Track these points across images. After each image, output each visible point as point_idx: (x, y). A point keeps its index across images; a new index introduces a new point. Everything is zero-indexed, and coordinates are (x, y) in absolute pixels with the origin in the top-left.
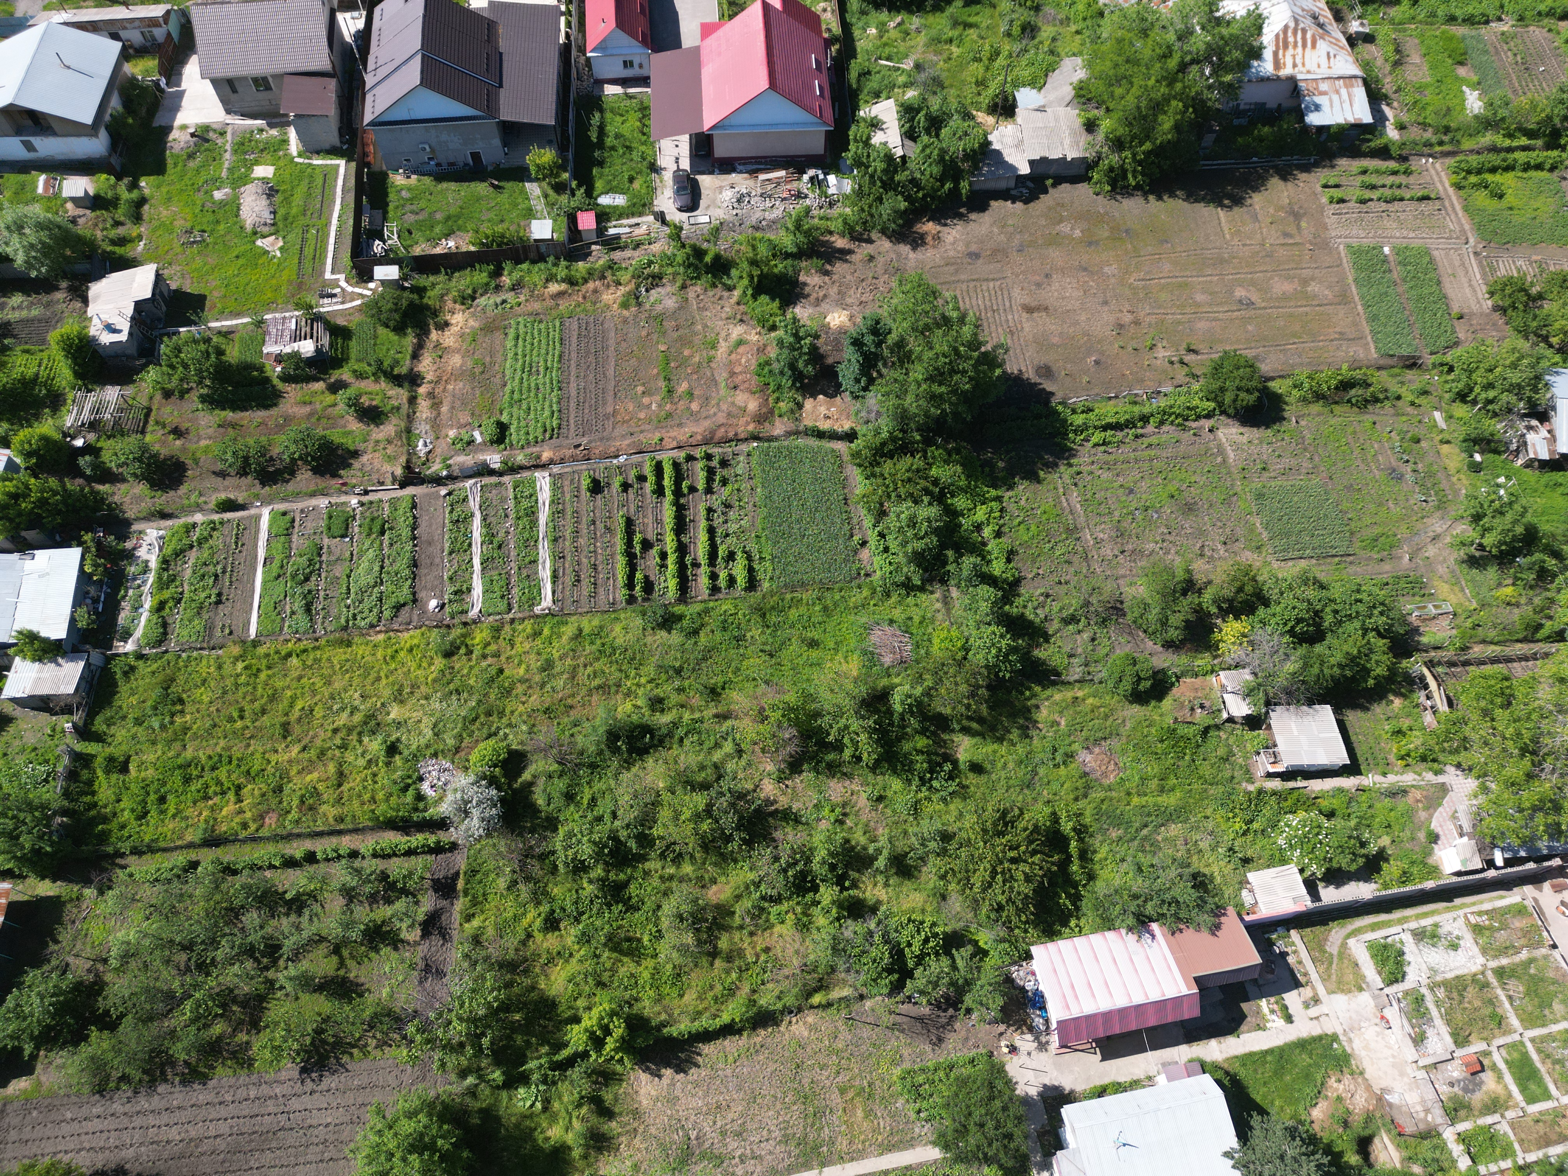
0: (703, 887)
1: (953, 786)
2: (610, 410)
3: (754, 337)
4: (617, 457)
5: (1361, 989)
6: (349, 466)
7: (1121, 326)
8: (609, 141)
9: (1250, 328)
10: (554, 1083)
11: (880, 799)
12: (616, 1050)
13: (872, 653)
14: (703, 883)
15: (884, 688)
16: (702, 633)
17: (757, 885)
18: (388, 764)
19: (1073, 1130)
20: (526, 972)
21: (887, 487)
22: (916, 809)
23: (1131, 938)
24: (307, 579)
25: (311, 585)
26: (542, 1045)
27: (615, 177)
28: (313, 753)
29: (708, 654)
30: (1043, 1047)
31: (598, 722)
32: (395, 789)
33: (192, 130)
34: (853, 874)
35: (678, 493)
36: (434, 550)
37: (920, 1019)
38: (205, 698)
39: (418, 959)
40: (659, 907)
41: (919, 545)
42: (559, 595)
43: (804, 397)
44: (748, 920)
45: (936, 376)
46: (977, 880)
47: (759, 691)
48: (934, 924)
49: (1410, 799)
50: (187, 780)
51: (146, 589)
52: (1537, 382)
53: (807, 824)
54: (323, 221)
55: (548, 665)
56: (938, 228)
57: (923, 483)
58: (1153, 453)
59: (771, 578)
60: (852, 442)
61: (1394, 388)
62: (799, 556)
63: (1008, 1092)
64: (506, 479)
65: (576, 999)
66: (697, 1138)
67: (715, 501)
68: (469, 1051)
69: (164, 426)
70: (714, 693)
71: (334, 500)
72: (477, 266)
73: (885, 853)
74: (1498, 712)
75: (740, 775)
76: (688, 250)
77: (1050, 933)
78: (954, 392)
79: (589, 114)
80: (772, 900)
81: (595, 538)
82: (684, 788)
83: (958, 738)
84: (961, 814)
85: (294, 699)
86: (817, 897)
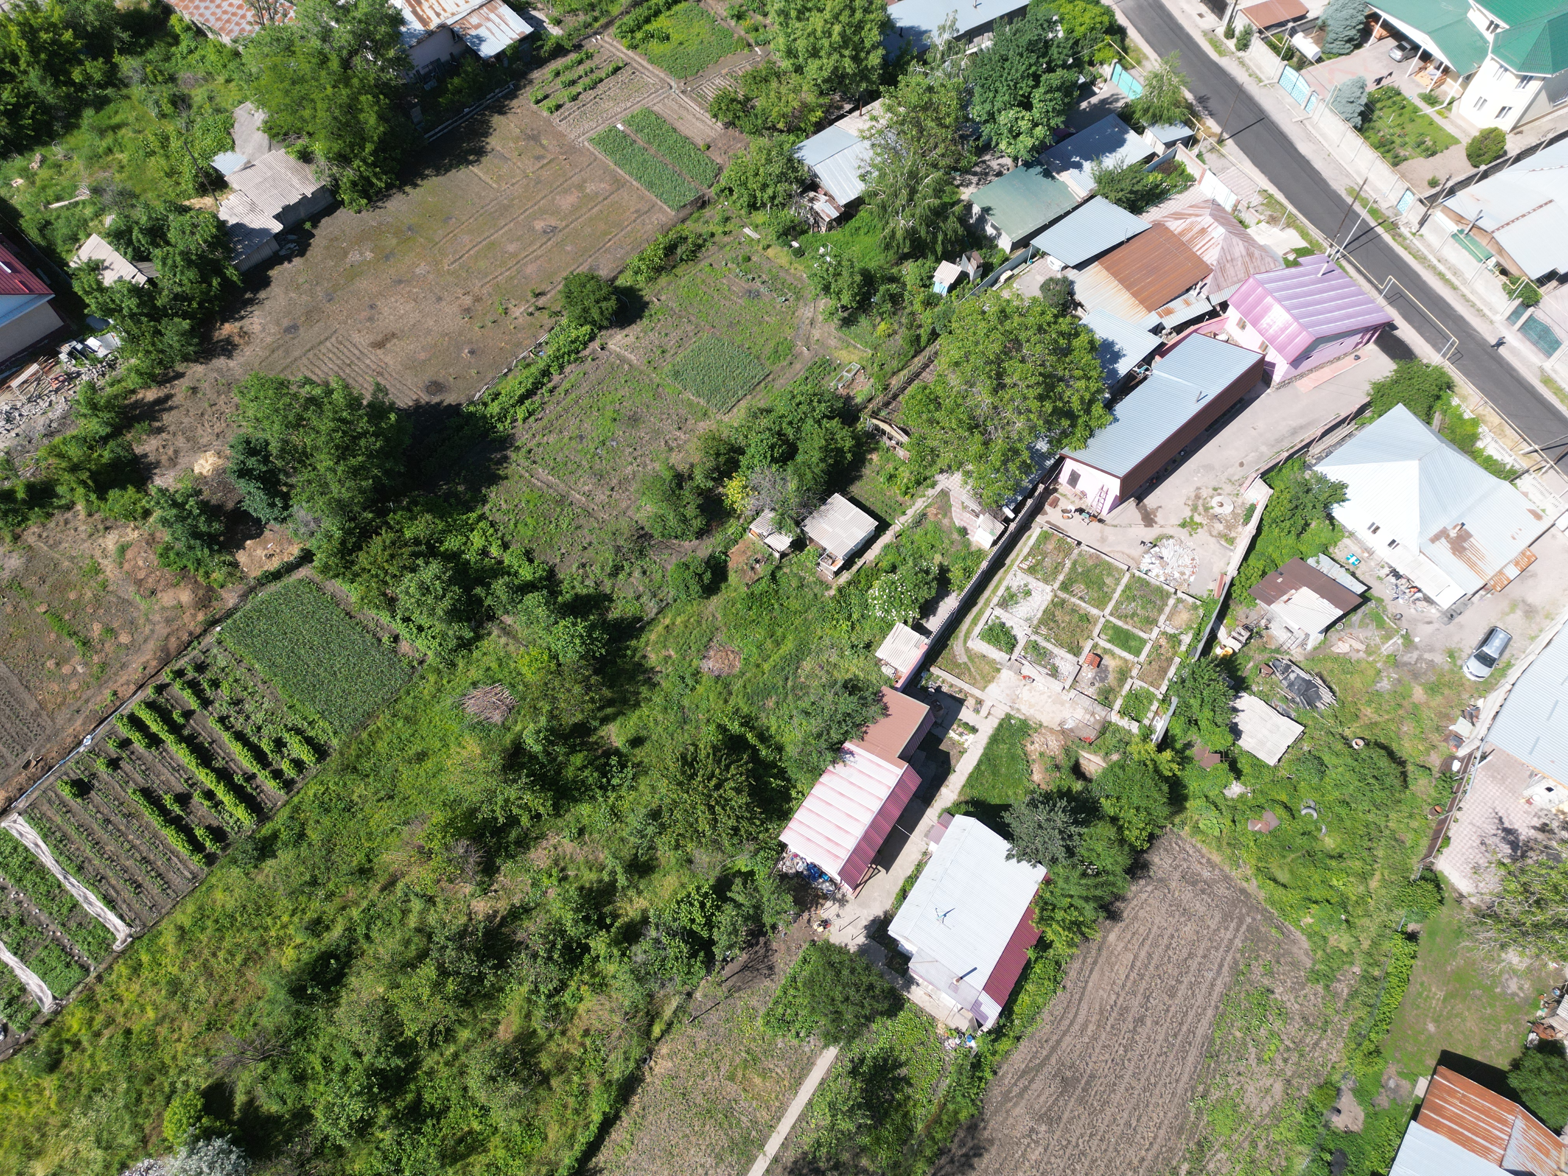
0: (491, 1036)
1: (629, 771)
2: (33, 706)
3: (133, 535)
4: (80, 743)
5: (998, 670)
7: (468, 310)
9: (569, 248)
11: (581, 832)
13: (479, 723)
14: (488, 1034)
15: (513, 742)
16: (308, 832)
17: (536, 991)
19: (907, 939)
21: (377, 576)
22: (616, 814)
23: (839, 767)
29: (329, 845)
30: (843, 901)
31: (270, 993)
34: (607, 909)
35: (174, 729)
37: (745, 968)
40: (465, 1089)
41: (446, 603)
42: (129, 915)
43: (232, 554)
44: (551, 1026)
45: (344, 452)
46: (704, 826)
47: (405, 835)
48: (698, 888)
49: (931, 517)
52: (793, 164)
53: (538, 905)
55: (175, 986)
56: (238, 324)
57: (406, 551)
58: (573, 396)
59: (335, 733)
60: (312, 561)
61: (704, 230)
62: (346, 693)
63: (846, 958)
67: (221, 707)
70: (364, 873)
73: (619, 870)
74: (937, 415)
75: (447, 918)
77: (784, 816)
78: (370, 456)
80: (557, 991)
81: (123, 834)
82: (406, 973)
83: (604, 731)
84: (653, 787)
86: (593, 954)
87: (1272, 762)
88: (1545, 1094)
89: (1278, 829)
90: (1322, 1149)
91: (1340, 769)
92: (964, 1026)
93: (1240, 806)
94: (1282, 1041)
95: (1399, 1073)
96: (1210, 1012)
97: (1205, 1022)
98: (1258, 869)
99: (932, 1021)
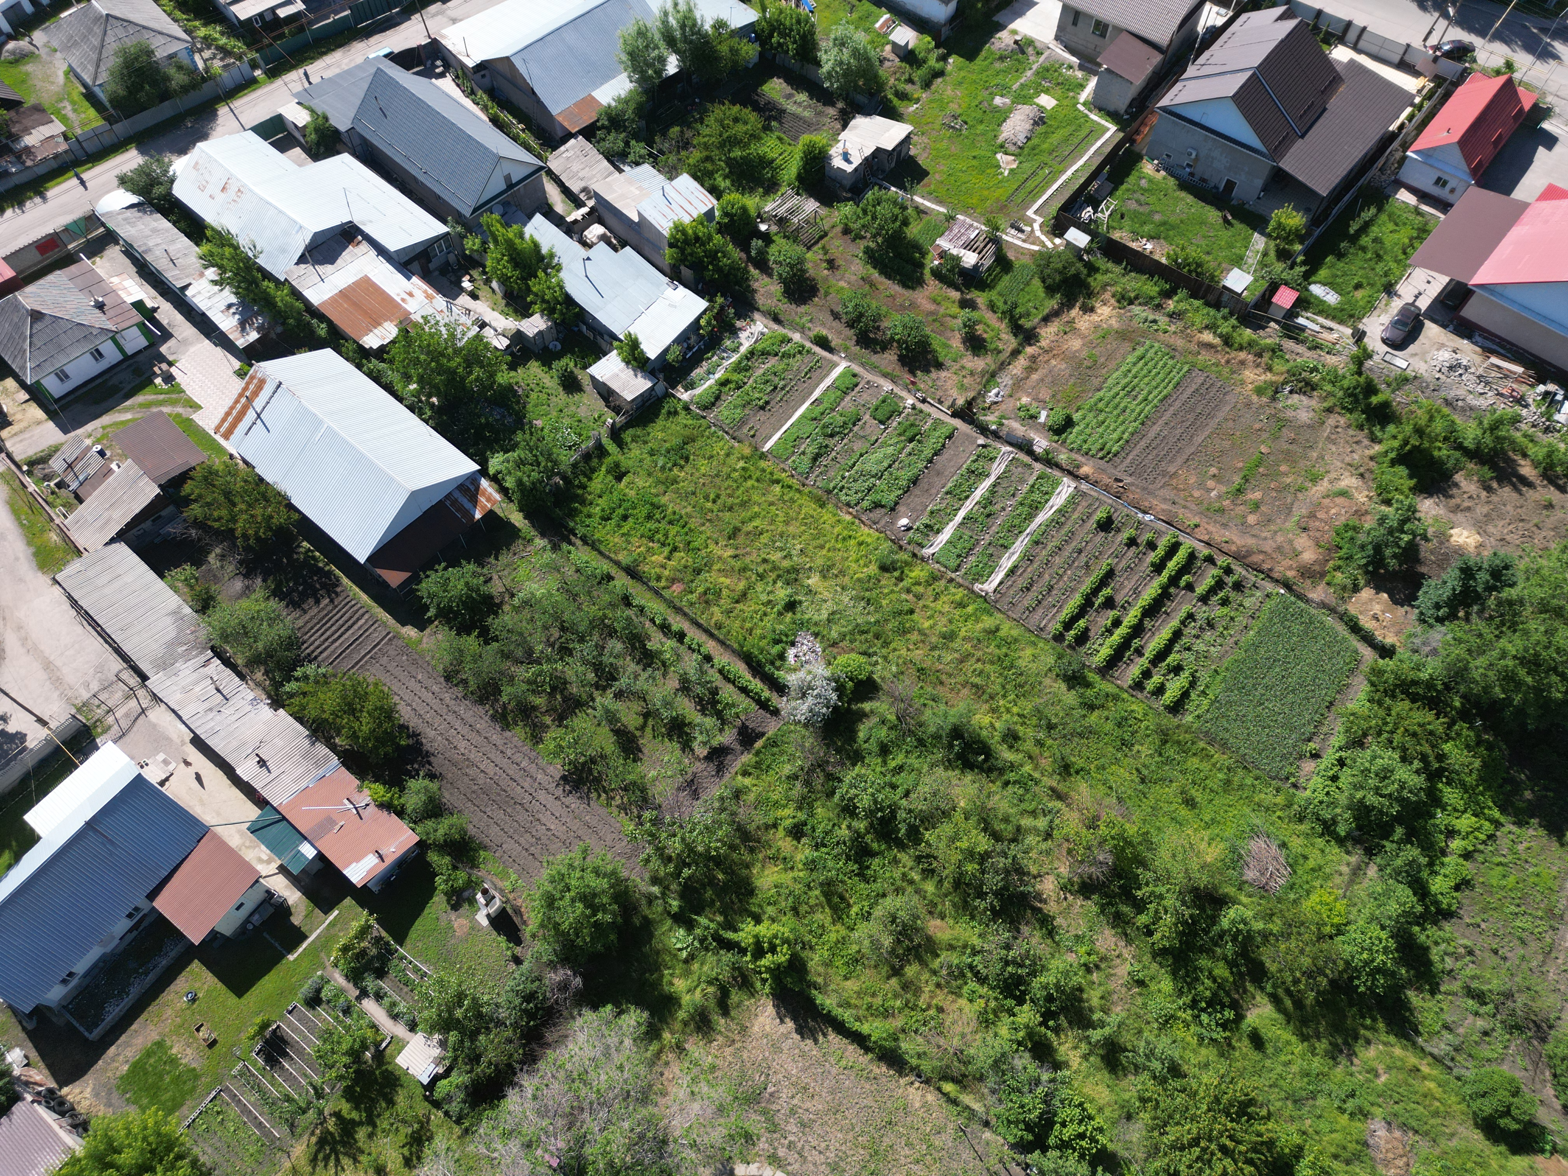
0: (930, 913)
1: (1219, 1035)
2: (1172, 469)
3: (1361, 498)
4: (1145, 512)
6: (928, 372)
8: (1365, 240)
10: (707, 949)
11: (1141, 983)
12: (768, 970)
13: (1240, 856)
14: (932, 910)
15: (1226, 895)
16: (1096, 713)
17: (975, 953)
18: (780, 614)
20: (752, 850)
21: (1386, 724)
22: (1167, 1022)
24: (832, 436)
25: (831, 442)
26: (721, 913)
27: (1345, 274)
28: (738, 564)
29: (1088, 733)
31: (952, 712)
32: (770, 636)
33: (1018, 38)
34: (1062, 1020)
35: (1174, 580)
36: (938, 481)
38: (703, 470)
39: (690, 771)
40: (884, 895)
41: (1372, 799)
42: (1003, 588)
43: (1367, 584)
44: (944, 972)
45: (1532, 663)
46: (1173, 1133)
47: (1107, 801)
48: (1101, 1130)
50: (649, 517)
51: (726, 363)
53: (1058, 944)
54: (1061, 167)
55: (950, 637)
57: (1426, 748)
59: (1198, 717)
60: (1383, 658)
62: (1242, 719)
64: (1038, 466)
65: (769, 904)
66: (771, 1095)
67: (1203, 613)
68: (671, 868)
69: (825, 254)
70: (1066, 769)
71: (897, 390)
72: (1156, 278)
73: (1107, 1031)
75: (1033, 854)
76: (1362, 380)
78: (1538, 690)
79: (1367, 205)
80: (977, 974)
81: (1070, 566)
82: (979, 822)
83: (1261, 999)
84: (1207, 1065)
85: (756, 515)
86: (1017, 1009)
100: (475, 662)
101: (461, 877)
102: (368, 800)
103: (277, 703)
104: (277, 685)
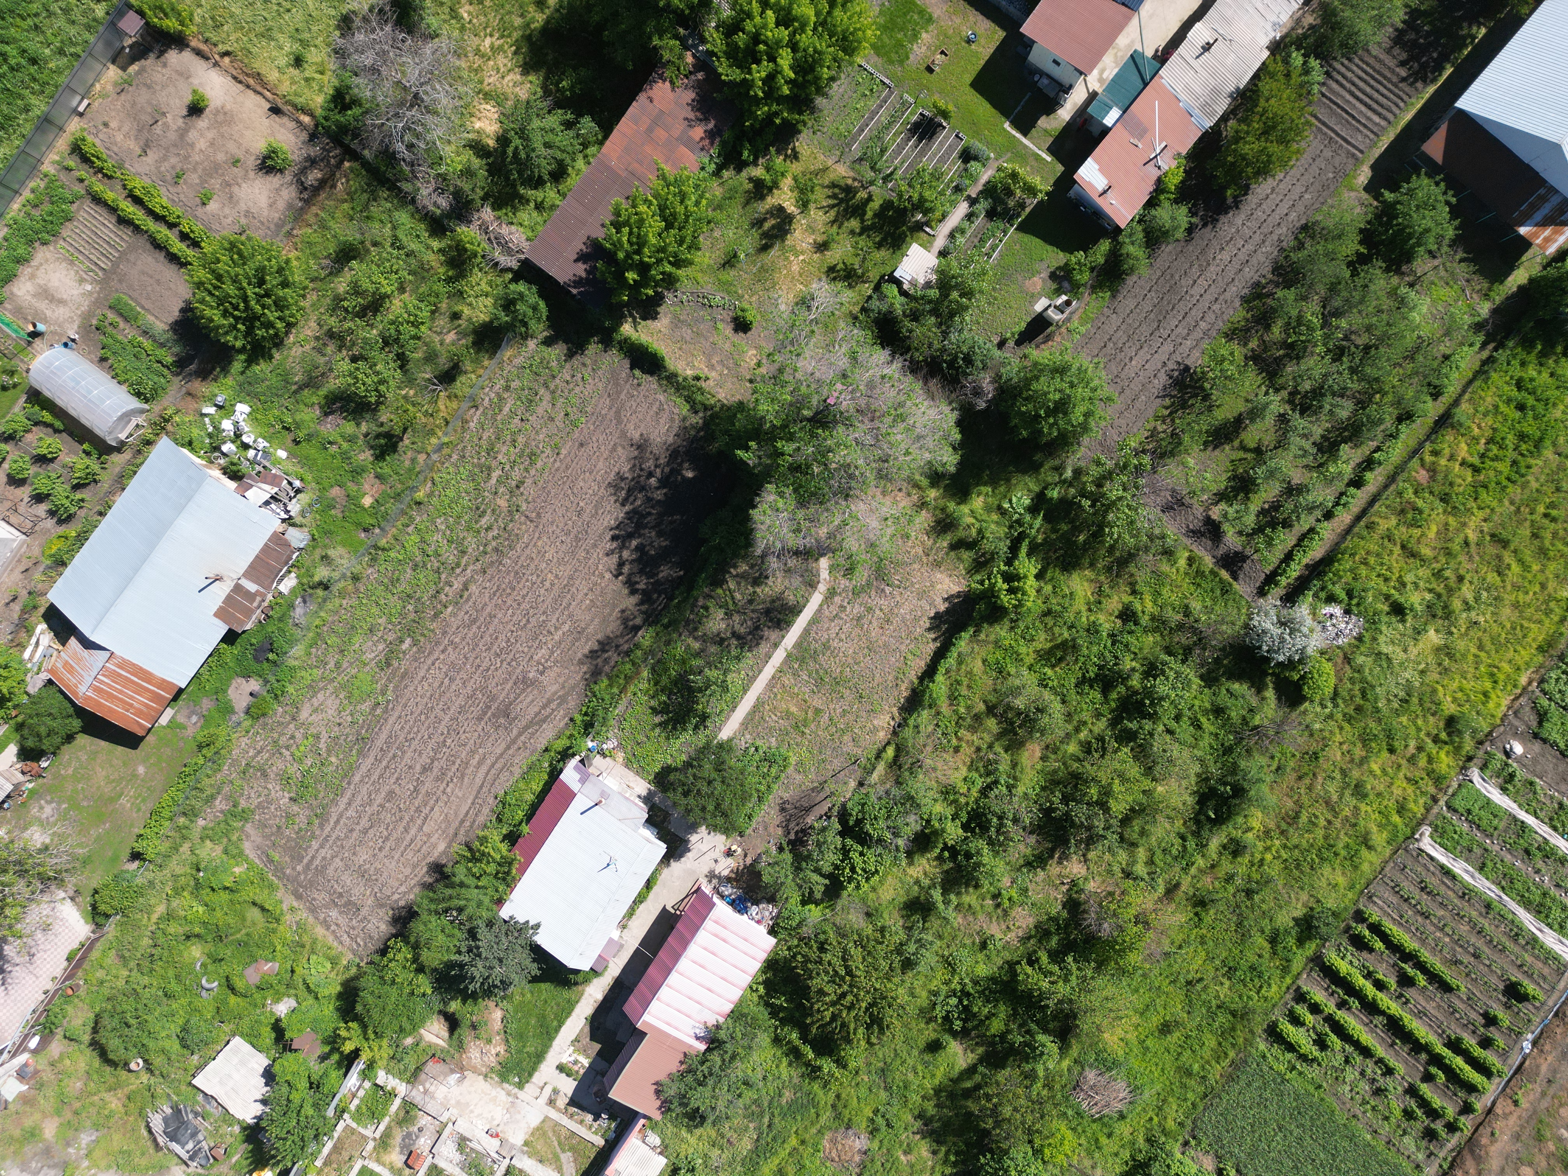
0: (1047, 747)
1: (939, 1012)
4: (1535, 1043)
5: (526, 1143)
10: (1011, 527)
11: (984, 946)
12: (994, 585)
13: (1109, 1069)
14: (1050, 749)
15: (1069, 1046)
16: (1267, 945)
17: (1010, 787)
18: (1387, 597)
19: (648, 840)
20: (1109, 569)
22: (950, 964)
23: (712, 1021)
26: (1045, 540)
28: (1456, 547)
29: (1242, 932)
30: (711, 876)
31: (1264, 789)
32: (1358, 586)
34: (949, 865)
35: (1436, 1060)
37: (808, 810)
39: (1194, 501)
40: (1064, 702)
42: (1424, 860)
44: (991, 756)
46: (856, 953)
47: (1166, 942)
48: (858, 887)
50: (1522, 437)
53: (1019, 870)
55: (1359, 791)
59: (1264, 1057)
62: (1263, 1104)
63: (710, 821)
65: (1054, 587)
66: (883, 590)
67: (1395, 1086)
68: (1091, 488)
70: (1200, 903)
73: (941, 906)
75: (1107, 856)
77: (772, 965)
80: (989, 787)
81: (1456, 942)
82: (1140, 804)
83: (972, 1058)
84: (913, 995)
85: (1526, 567)
86: (958, 822)
87: (237, 1041)
88: (50, 714)
89: (247, 965)
90: (274, 663)
91: (164, 1034)
92: (598, 760)
93: (282, 988)
94: (292, 755)
95: (185, 728)
96: (357, 778)
97: (364, 769)
98: (278, 921)
99: (628, 764)
100: (1326, 255)
101: (1084, 277)
102: (1165, 167)
103: (1276, 48)
104: (1298, 43)
